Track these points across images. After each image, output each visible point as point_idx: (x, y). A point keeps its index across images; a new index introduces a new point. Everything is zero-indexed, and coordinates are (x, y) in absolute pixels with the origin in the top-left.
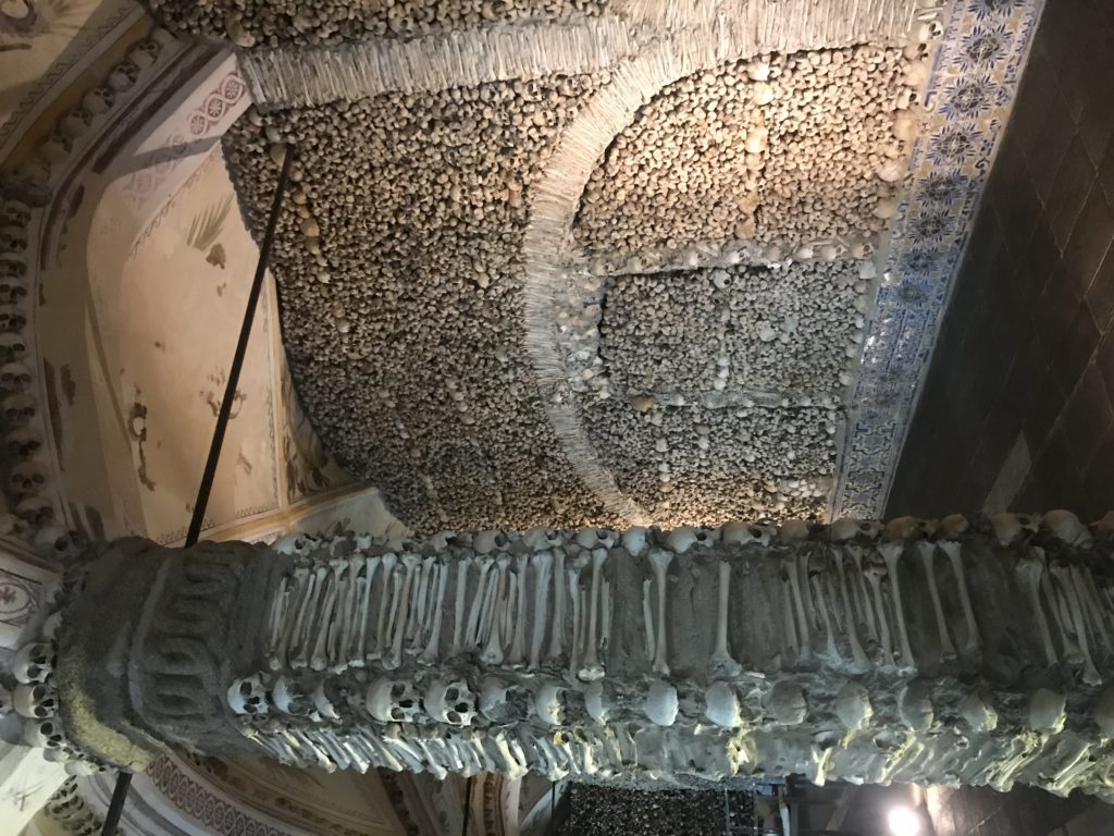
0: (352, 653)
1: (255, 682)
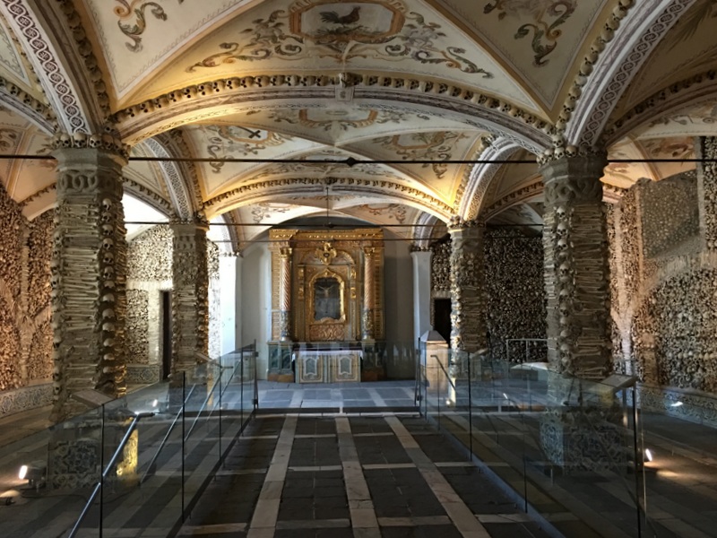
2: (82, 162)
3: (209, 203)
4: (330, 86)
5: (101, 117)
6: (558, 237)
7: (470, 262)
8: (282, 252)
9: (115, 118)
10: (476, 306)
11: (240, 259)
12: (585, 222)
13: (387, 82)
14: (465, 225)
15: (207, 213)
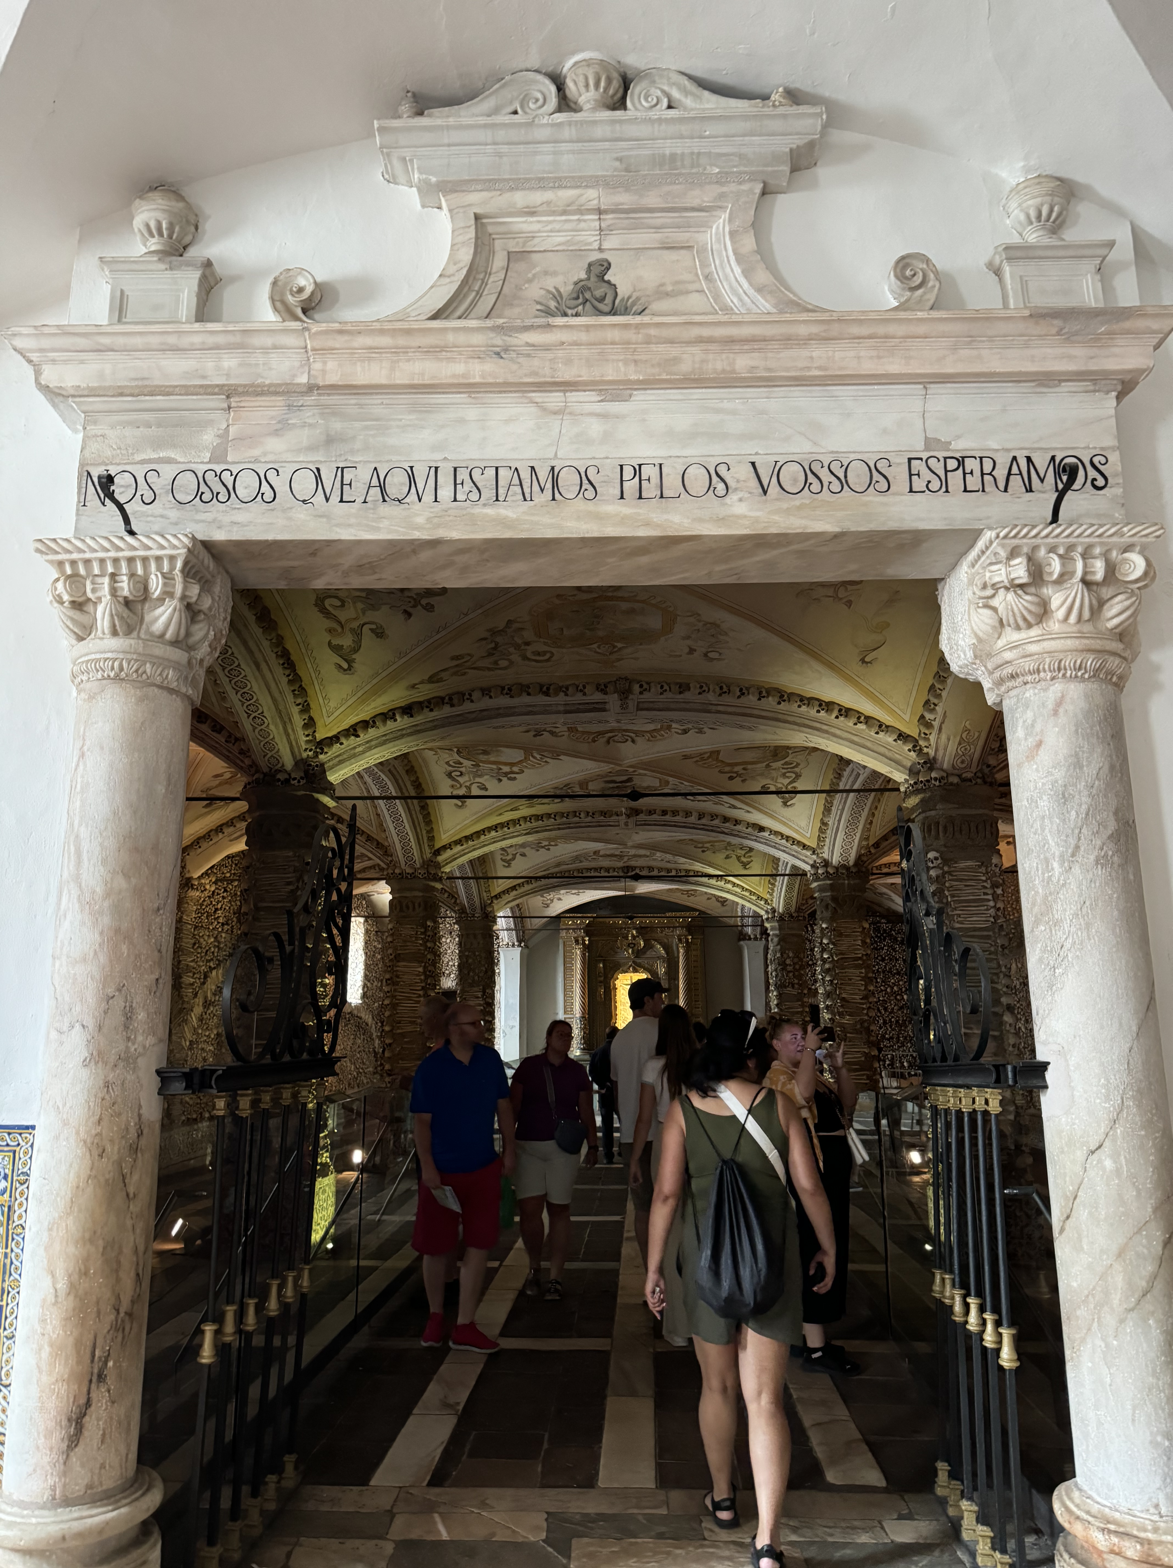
0: (953, 896)
1: (939, 861)
2: (411, 889)
3: (497, 897)
4: (615, 818)
5: (428, 854)
6: (823, 950)
7: (788, 962)
8: (577, 942)
9: (437, 852)
10: (798, 1013)
11: (526, 951)
12: (846, 936)
13: (664, 813)
14: (781, 919)
15: (496, 907)
